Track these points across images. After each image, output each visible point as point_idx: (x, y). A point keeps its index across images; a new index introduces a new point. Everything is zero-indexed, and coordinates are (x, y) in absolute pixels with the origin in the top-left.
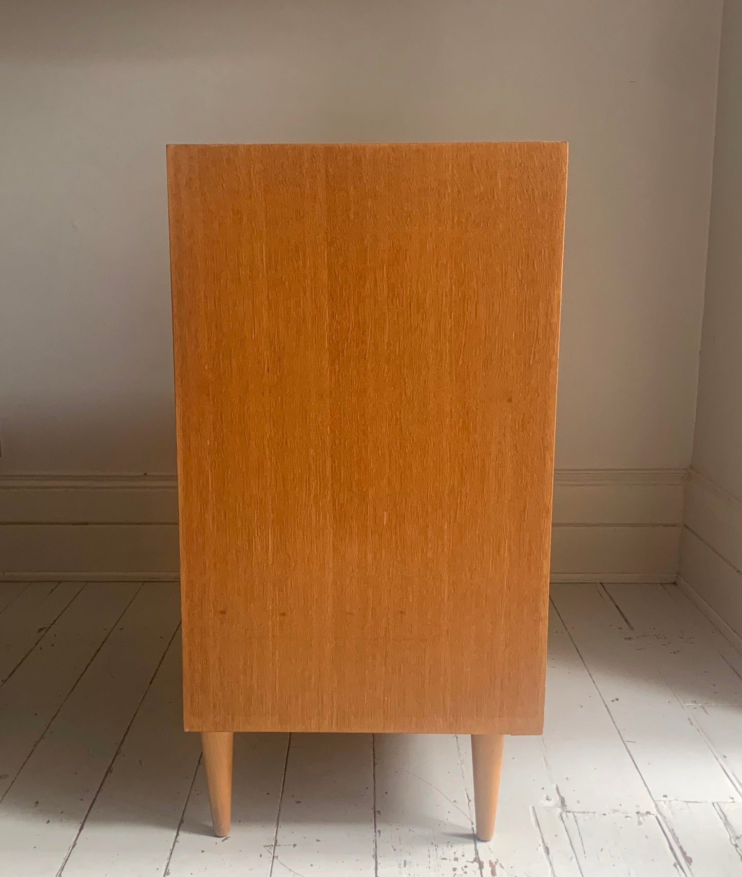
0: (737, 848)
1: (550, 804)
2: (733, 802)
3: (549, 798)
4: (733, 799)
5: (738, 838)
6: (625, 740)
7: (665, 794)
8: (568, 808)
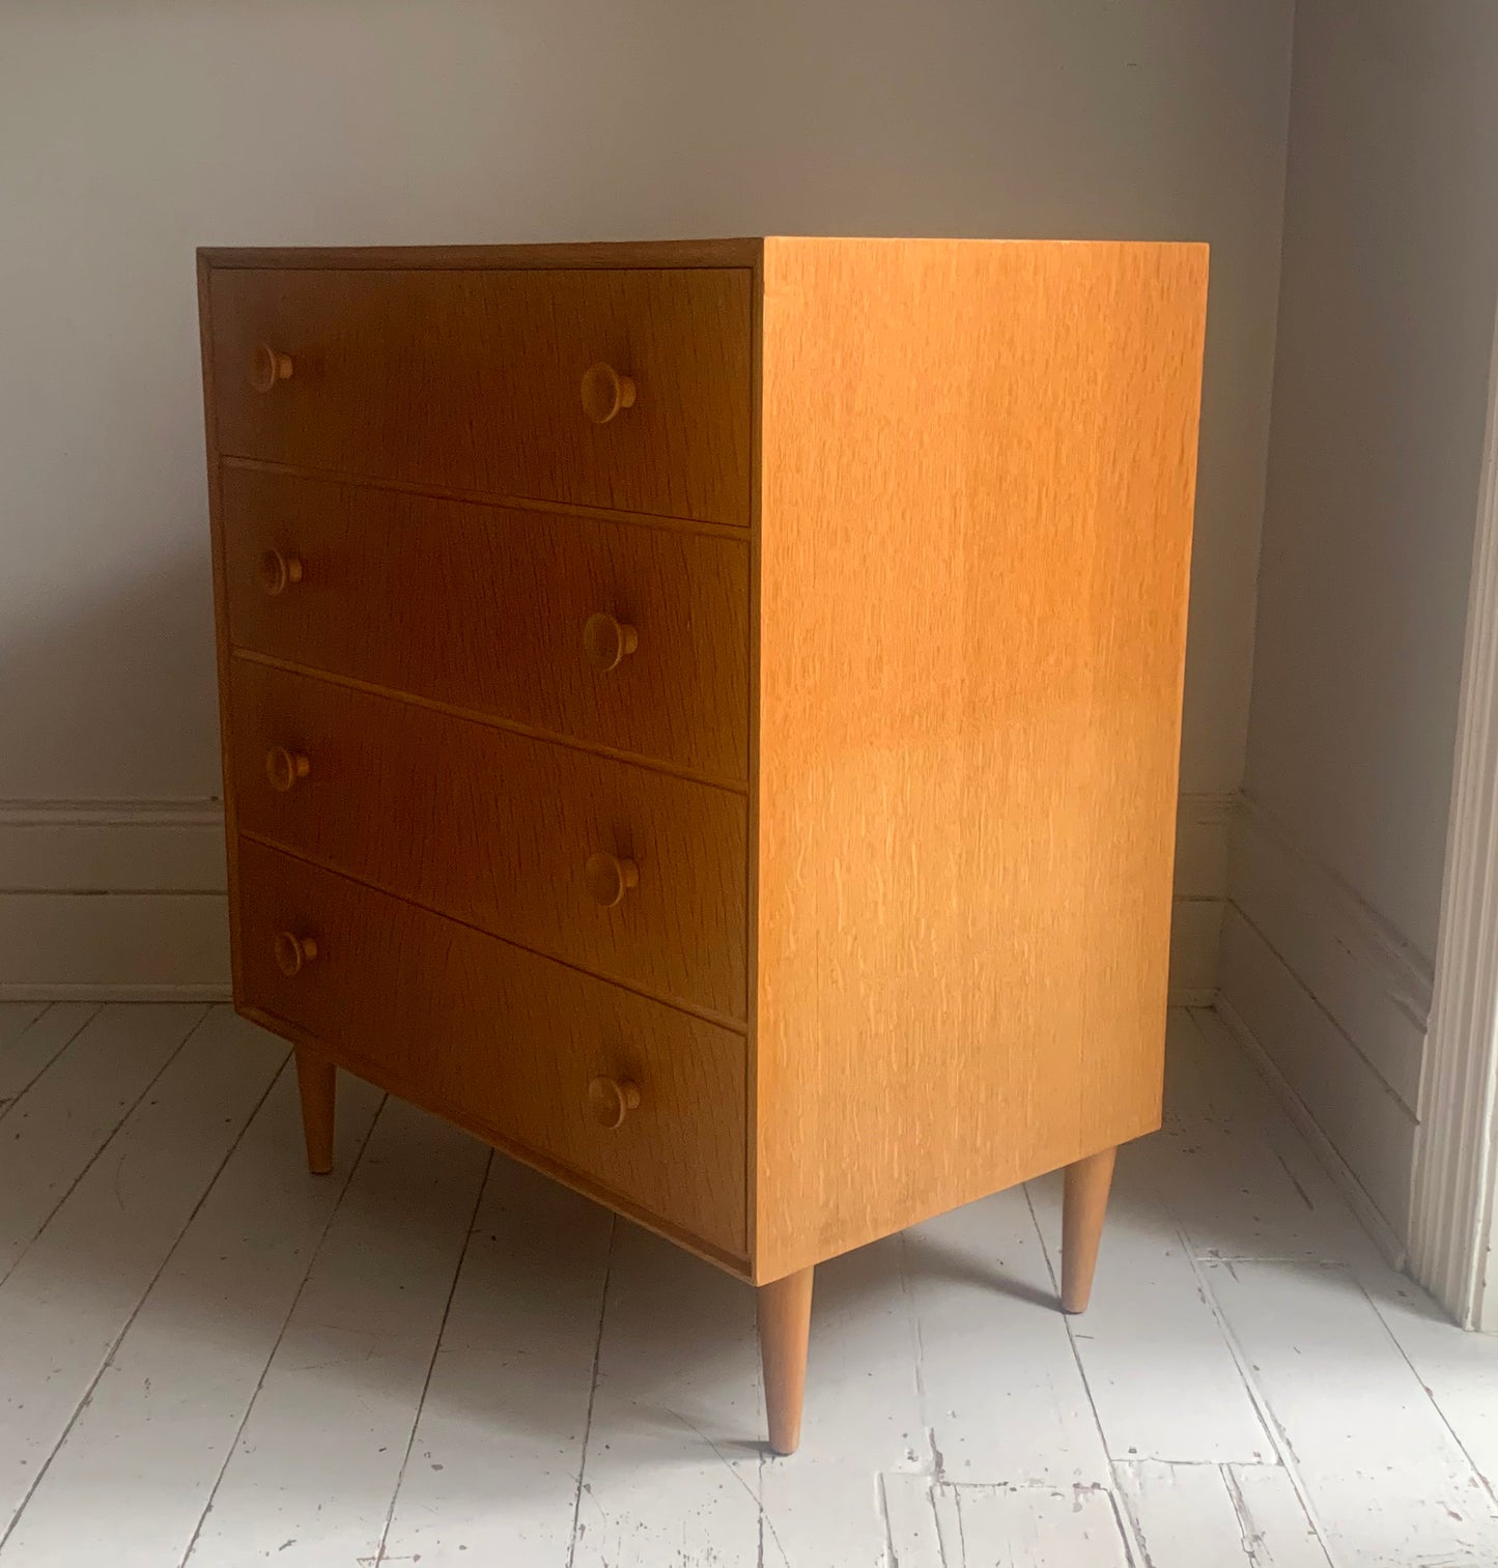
0: (1253, 1559)
1: (915, 1467)
2: (1259, 1463)
3: (914, 1456)
4: (1259, 1456)
5: (1257, 1538)
6: (1074, 1332)
7: (1133, 1445)
8: (948, 1477)
